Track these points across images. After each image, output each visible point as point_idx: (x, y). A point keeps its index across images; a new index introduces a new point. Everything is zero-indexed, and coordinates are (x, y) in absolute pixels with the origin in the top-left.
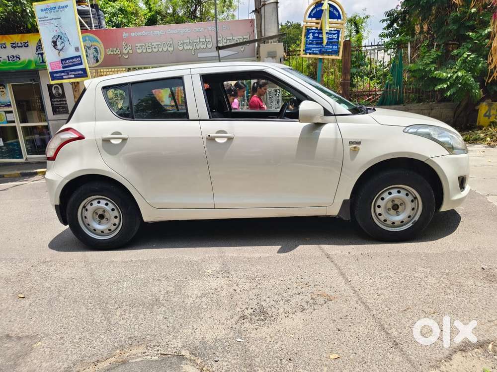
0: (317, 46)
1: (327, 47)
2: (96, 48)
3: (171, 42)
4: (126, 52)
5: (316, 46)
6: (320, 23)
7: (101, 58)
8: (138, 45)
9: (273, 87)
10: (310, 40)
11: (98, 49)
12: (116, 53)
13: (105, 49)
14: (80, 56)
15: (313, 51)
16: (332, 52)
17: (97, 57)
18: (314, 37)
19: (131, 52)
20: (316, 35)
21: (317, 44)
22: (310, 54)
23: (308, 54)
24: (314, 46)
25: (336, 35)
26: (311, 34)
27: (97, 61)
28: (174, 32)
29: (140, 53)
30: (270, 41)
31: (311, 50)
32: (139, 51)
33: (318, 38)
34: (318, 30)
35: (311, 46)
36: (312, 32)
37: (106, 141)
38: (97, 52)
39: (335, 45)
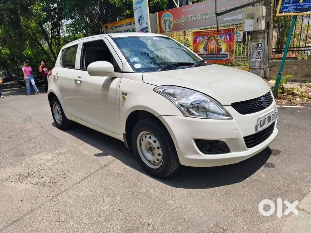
0: (294, 5)
1: (303, 4)
2: (170, 21)
3: (208, 12)
4: (183, 21)
5: (292, 5)
7: (172, 26)
8: (190, 16)
9: (255, 42)
11: (171, 21)
12: (178, 22)
13: (174, 20)
14: (147, 27)
15: (289, 9)
16: (308, 8)
17: (170, 26)
19: (186, 21)
21: (294, 3)
22: (286, 12)
23: (284, 13)
27: (170, 28)
28: (211, 5)
29: (191, 21)
30: (256, 4)
31: (287, 8)
32: (190, 20)
35: (288, 5)
38: (170, 23)
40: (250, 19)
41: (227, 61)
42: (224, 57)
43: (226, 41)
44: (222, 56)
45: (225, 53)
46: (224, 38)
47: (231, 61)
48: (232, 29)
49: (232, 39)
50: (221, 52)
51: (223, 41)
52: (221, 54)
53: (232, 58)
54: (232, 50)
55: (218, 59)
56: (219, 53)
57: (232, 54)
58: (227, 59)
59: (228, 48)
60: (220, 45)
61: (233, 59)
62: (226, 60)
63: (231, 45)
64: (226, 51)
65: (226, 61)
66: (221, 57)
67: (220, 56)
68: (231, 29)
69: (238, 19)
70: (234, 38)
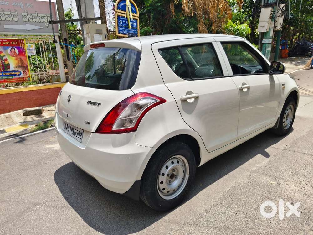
1: (131, 30)
6: (126, 14)
10: (121, 25)
18: (123, 23)
20: (124, 21)
21: (125, 28)
23: (121, 34)
24: (124, 29)
25: (135, 23)
26: (121, 20)
31: (122, 31)
33: (125, 23)
34: (125, 18)
35: (122, 28)
36: (121, 19)
37: (184, 101)
39: (136, 30)
40: (98, 34)
41: (21, 80)
42: (15, 75)
43: (14, 54)
44: (12, 73)
45: (16, 70)
46: (11, 51)
47: (27, 79)
48: (21, 40)
49: (22, 52)
50: (9, 68)
51: (9, 55)
52: (10, 72)
53: (28, 75)
54: (25, 66)
55: (7, 78)
56: (7, 70)
57: (26, 71)
58: (20, 76)
59: (19, 63)
60: (6, 60)
61: (29, 77)
62: (20, 78)
63: (23, 60)
64: (16, 67)
65: (19, 80)
66: (10, 75)
67: (8, 74)
68: (19, 40)
69: (26, 29)
70: (25, 51)
